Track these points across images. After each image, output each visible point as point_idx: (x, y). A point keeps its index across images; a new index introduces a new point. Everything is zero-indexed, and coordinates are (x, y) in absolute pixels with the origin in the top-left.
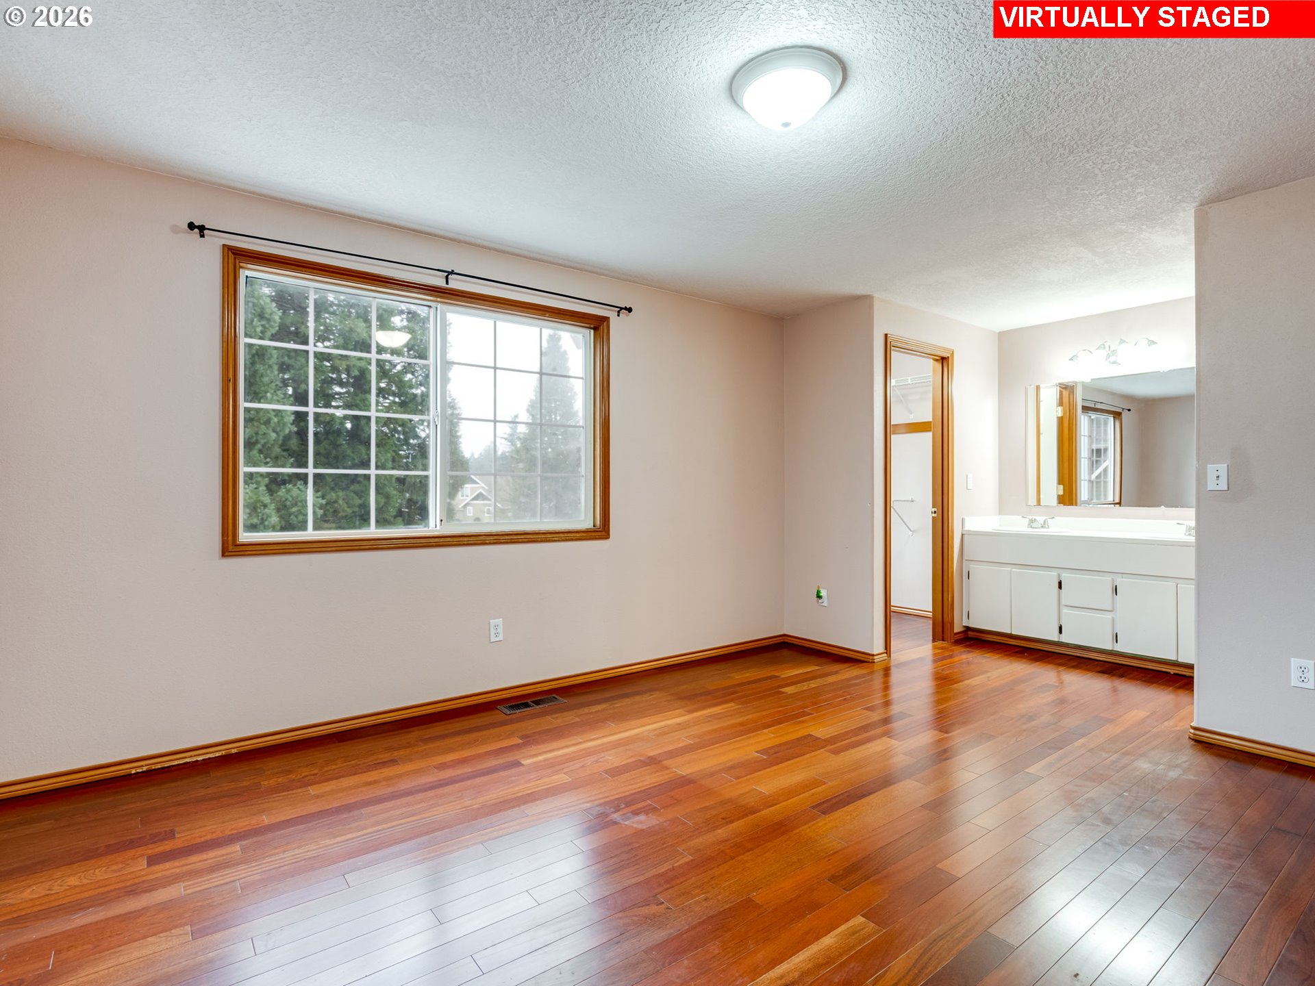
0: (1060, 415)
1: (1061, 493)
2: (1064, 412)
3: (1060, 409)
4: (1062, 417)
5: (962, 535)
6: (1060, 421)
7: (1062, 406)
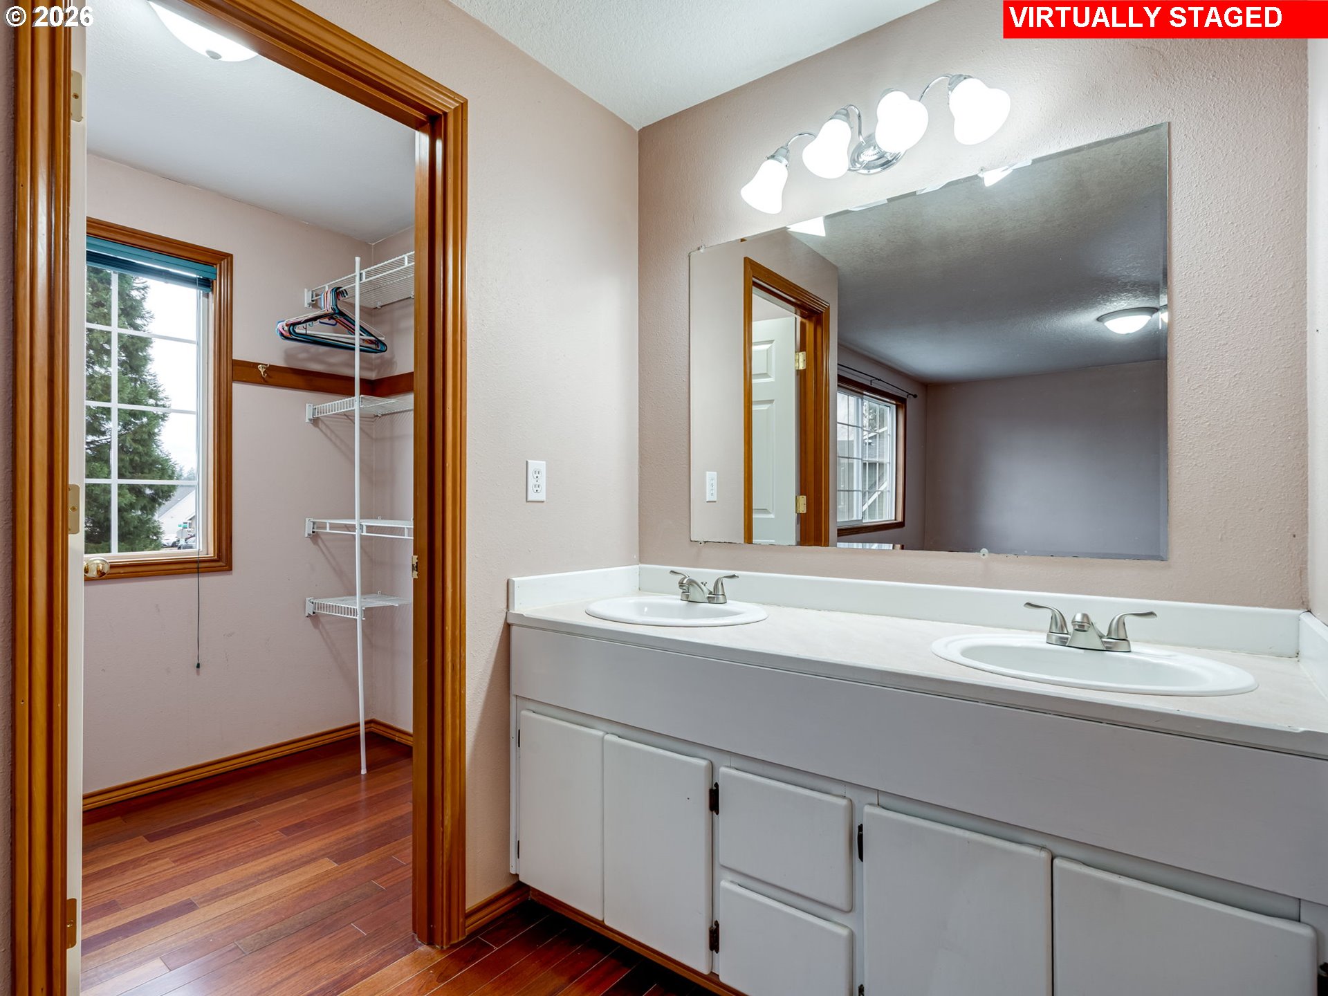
0: (802, 367)
1: (803, 510)
2: (807, 361)
3: (802, 356)
4: (804, 370)
5: (508, 627)
6: (801, 375)
7: (805, 351)
